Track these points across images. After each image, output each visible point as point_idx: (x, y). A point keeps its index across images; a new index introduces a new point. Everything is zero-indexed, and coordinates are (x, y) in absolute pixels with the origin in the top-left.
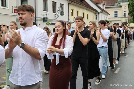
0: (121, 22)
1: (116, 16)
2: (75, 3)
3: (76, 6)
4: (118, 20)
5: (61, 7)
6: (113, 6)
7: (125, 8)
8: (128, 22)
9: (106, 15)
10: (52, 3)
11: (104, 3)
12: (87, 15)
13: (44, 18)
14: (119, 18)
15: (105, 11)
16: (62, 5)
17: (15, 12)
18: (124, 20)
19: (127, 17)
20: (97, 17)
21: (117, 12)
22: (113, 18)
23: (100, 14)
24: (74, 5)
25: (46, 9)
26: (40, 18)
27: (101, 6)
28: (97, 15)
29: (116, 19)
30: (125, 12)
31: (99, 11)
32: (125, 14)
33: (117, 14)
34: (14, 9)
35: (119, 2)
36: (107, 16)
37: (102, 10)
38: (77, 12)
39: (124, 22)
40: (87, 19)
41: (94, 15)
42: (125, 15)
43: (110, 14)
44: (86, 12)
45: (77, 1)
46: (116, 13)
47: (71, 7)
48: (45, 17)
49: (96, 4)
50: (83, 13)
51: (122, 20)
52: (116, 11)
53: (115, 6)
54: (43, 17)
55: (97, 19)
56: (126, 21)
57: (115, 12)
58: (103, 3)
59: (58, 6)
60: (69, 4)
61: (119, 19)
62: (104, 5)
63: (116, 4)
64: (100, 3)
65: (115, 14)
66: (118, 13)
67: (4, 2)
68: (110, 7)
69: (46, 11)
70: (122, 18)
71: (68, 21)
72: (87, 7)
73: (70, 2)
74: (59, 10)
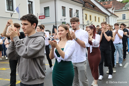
1: (124, 18)
2: (88, 8)
3: (89, 11)
4: (126, 22)
5: (76, 12)
6: (121, 10)
9: (115, 17)
10: (69, 9)
11: (114, 7)
12: (99, 18)
14: (127, 20)
15: (114, 15)
16: (77, 11)
17: (39, 18)
20: (107, 20)
21: (125, 15)
22: (121, 20)
23: (110, 17)
24: (87, 10)
25: (64, 15)
26: (60, 22)
27: (110, 10)
28: (107, 18)
29: (124, 21)
31: (109, 14)
33: (125, 17)
34: (39, 16)
35: (126, 6)
36: (116, 19)
37: (112, 14)
38: (90, 16)
40: (99, 22)
41: (104, 18)
43: (118, 17)
44: (98, 16)
45: (90, 7)
46: (124, 16)
47: (85, 12)
48: (64, 21)
50: (95, 17)
52: (124, 14)
53: (123, 10)
54: (62, 22)
55: (107, 21)
57: (123, 15)
58: (112, 8)
59: (74, 12)
60: (83, 10)
62: (113, 9)
63: (124, 8)
64: (110, 8)
65: (123, 17)
67: (31, 11)
68: (118, 10)
69: (64, 16)
71: (82, 24)
72: (98, 12)
73: (84, 8)
74: (75, 15)
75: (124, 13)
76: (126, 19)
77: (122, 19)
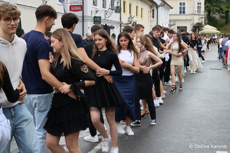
0: (192, 22)
1: (182, 11)
4: (186, 20)
8: (203, 23)
9: (167, 9)
14: (188, 15)
18: (197, 20)
19: (202, 13)
20: (153, 14)
21: (184, 4)
22: (177, 15)
23: (160, 9)
26: (89, 17)
28: (153, 10)
29: (182, 17)
30: (199, 5)
31: (159, 2)
32: (199, 8)
33: (184, 8)
34: (69, 5)
36: (168, 11)
37: (164, 2)
39: (197, 24)
40: (142, 17)
41: (149, 9)
42: (199, 11)
43: (172, 8)
44: (140, 5)
46: (182, 6)
50: (137, 8)
51: (193, 19)
52: (182, 2)
55: (153, 17)
56: (200, 22)
57: (181, 4)
61: (188, 18)
65: (180, 8)
66: (186, 6)
69: (95, 5)
70: (193, 15)
74: (112, 4)
76: (186, 13)
77: (179, 13)
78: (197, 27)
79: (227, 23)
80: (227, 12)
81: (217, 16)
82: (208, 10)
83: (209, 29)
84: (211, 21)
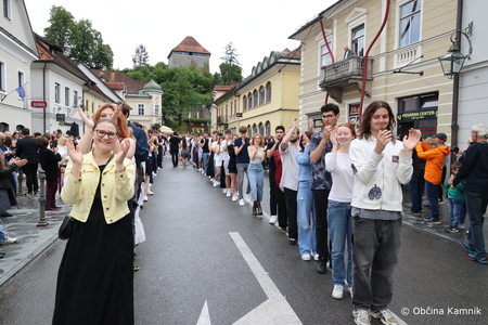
0: (150, 123)
1: (141, 112)
4: (145, 121)
5: (75, 95)
6: (136, 95)
7: (157, 99)
8: (161, 124)
10: (65, 90)
13: (58, 115)
14: (146, 116)
18: (155, 121)
19: (159, 115)
21: (143, 106)
22: (137, 116)
25: (57, 101)
26: (52, 114)
27: (120, 94)
29: (141, 118)
30: (157, 108)
32: (157, 110)
33: (143, 110)
34: (30, 101)
35: (146, 89)
39: (155, 124)
42: (157, 113)
46: (141, 108)
47: (88, 97)
48: (62, 113)
49: (113, 90)
51: (152, 120)
52: (141, 104)
53: (139, 95)
54: (56, 113)
56: (158, 123)
57: (140, 106)
58: (124, 90)
60: (84, 92)
61: (147, 119)
63: (141, 92)
65: (139, 110)
66: (144, 108)
68: (130, 95)
70: (151, 117)
73: (87, 88)
74: (76, 103)
75: (141, 102)
76: (145, 114)
77: (138, 114)
78: (156, 128)
79: (180, 124)
80: (180, 115)
81: (171, 118)
82: (164, 113)
83: (166, 130)
84: (167, 123)
